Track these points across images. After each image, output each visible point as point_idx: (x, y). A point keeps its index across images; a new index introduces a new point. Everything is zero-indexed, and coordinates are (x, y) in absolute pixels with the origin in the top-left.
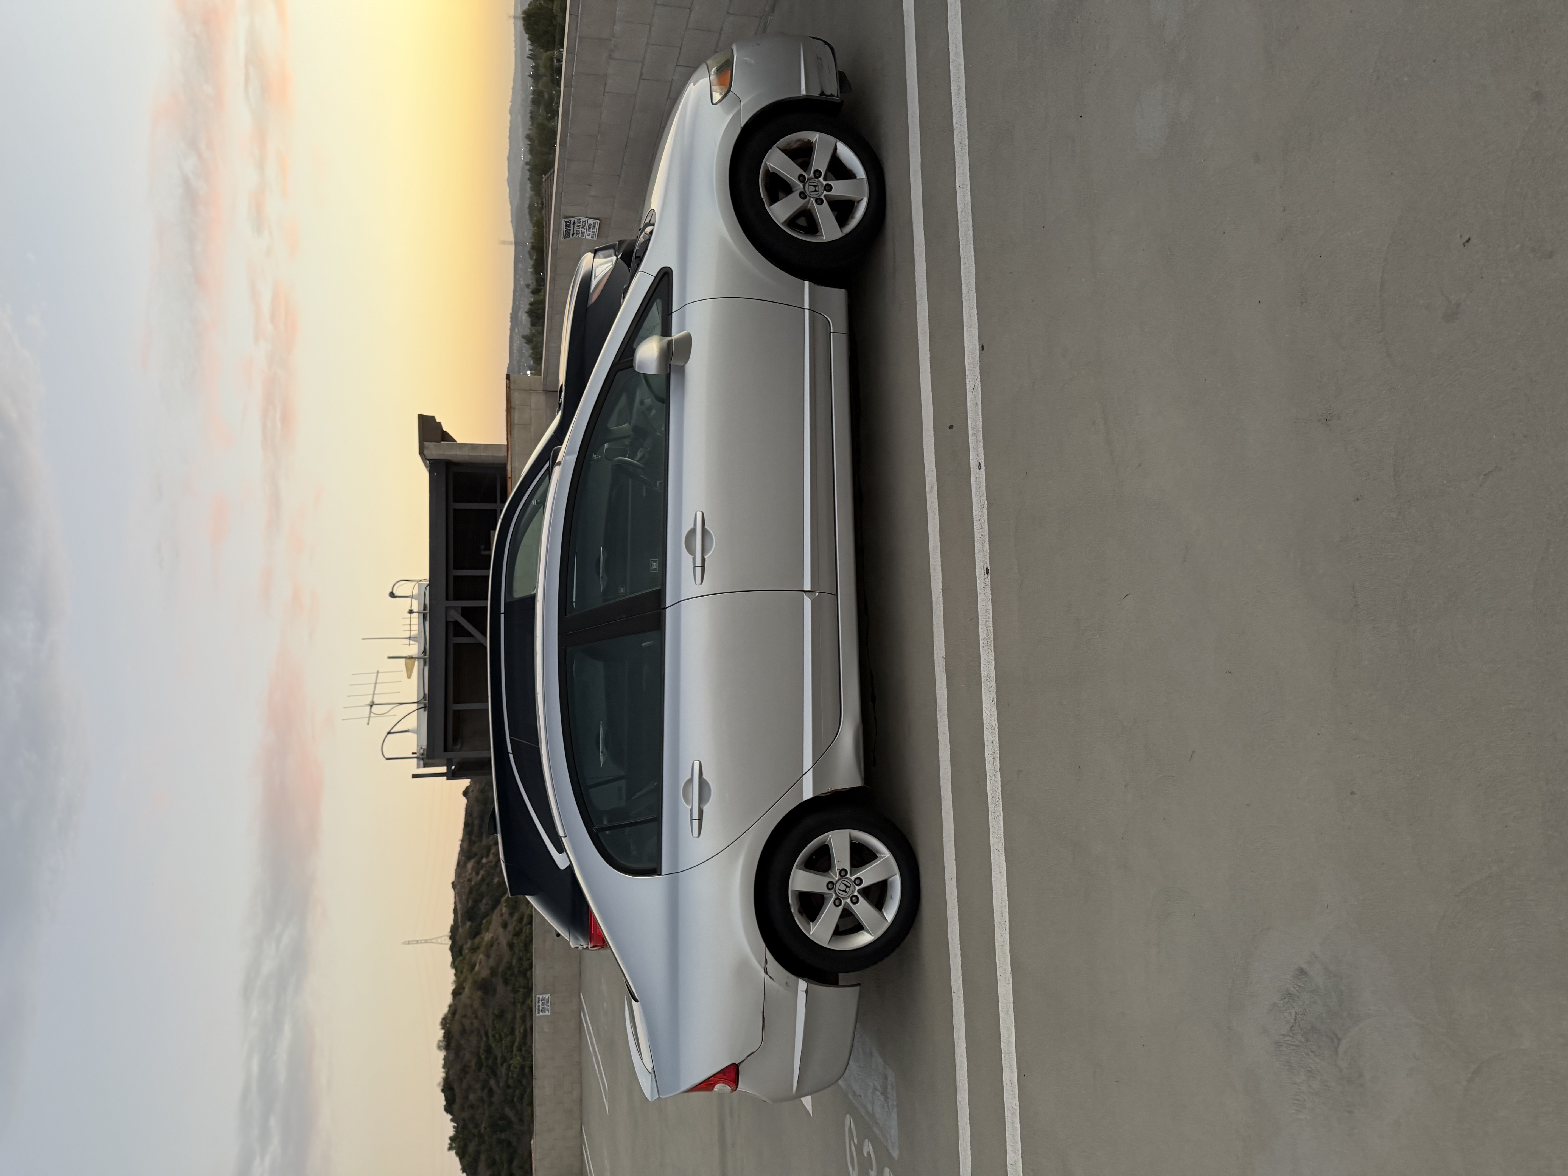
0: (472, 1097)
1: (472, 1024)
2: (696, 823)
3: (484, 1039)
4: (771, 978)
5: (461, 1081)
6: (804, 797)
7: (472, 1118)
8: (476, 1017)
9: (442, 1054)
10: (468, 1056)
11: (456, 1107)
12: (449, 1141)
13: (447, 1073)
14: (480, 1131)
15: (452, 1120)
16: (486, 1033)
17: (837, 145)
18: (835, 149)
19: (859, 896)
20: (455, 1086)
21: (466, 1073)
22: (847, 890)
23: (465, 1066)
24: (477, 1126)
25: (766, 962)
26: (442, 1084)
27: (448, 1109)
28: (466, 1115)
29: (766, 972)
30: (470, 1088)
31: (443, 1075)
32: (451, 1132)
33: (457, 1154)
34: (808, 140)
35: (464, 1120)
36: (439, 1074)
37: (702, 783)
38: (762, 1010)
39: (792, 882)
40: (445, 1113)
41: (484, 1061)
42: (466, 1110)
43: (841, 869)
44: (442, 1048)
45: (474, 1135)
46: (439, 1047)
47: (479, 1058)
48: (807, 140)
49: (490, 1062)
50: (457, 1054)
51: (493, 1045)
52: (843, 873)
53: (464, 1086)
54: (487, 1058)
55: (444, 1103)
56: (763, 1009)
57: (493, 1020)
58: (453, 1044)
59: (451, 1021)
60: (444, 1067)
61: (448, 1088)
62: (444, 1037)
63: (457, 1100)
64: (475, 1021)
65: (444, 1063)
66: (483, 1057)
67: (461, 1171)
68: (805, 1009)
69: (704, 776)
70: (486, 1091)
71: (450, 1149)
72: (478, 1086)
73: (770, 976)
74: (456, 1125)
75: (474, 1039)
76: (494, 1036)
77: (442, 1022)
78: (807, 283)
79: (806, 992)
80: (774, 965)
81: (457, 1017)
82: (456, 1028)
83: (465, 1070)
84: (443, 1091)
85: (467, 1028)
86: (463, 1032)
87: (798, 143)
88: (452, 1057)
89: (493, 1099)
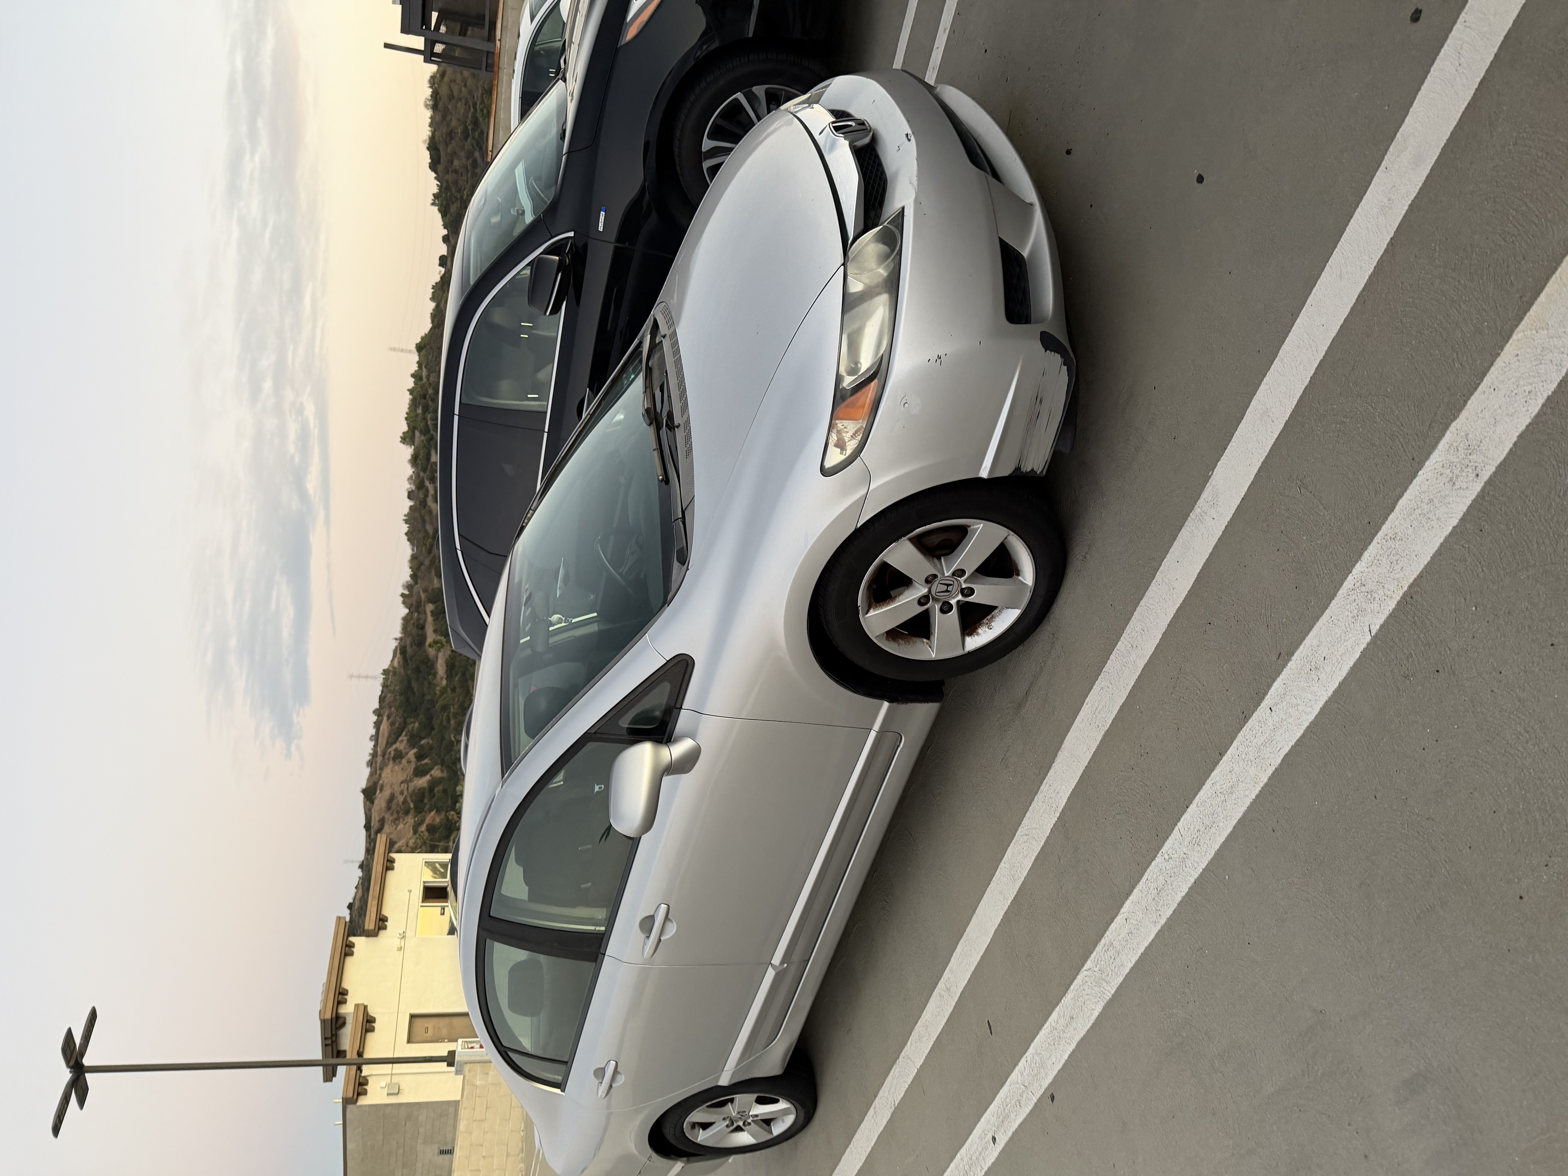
0: (456, 163)
1: (461, 91)
3: (472, 110)
5: (447, 145)
7: (456, 183)
8: (465, 86)
9: (428, 113)
10: (454, 123)
11: (440, 167)
12: (433, 198)
13: (433, 133)
14: (462, 197)
15: (436, 178)
16: (475, 104)
17: (1009, 538)
20: (441, 148)
21: (452, 139)
23: (451, 131)
24: (459, 191)
26: (428, 142)
27: (433, 166)
28: (450, 177)
30: (454, 154)
31: (430, 134)
32: (435, 190)
33: (439, 210)
35: (447, 182)
36: (425, 132)
40: (429, 170)
41: (470, 132)
42: (450, 173)
44: (429, 107)
45: (457, 199)
46: (426, 106)
47: (466, 128)
49: (476, 134)
50: (444, 117)
51: (481, 120)
53: (449, 150)
54: (474, 130)
55: (430, 161)
57: (482, 94)
58: (440, 105)
59: (440, 81)
60: (431, 125)
61: (433, 146)
62: (431, 96)
63: (442, 161)
64: (463, 89)
65: (431, 121)
66: (470, 128)
67: (443, 227)
70: (470, 161)
71: (433, 204)
72: (463, 154)
74: (439, 184)
75: (461, 107)
76: (482, 110)
77: (430, 81)
81: (446, 79)
82: (444, 91)
83: (450, 135)
84: (428, 148)
85: (455, 94)
86: (451, 97)
88: (438, 118)
89: (477, 171)
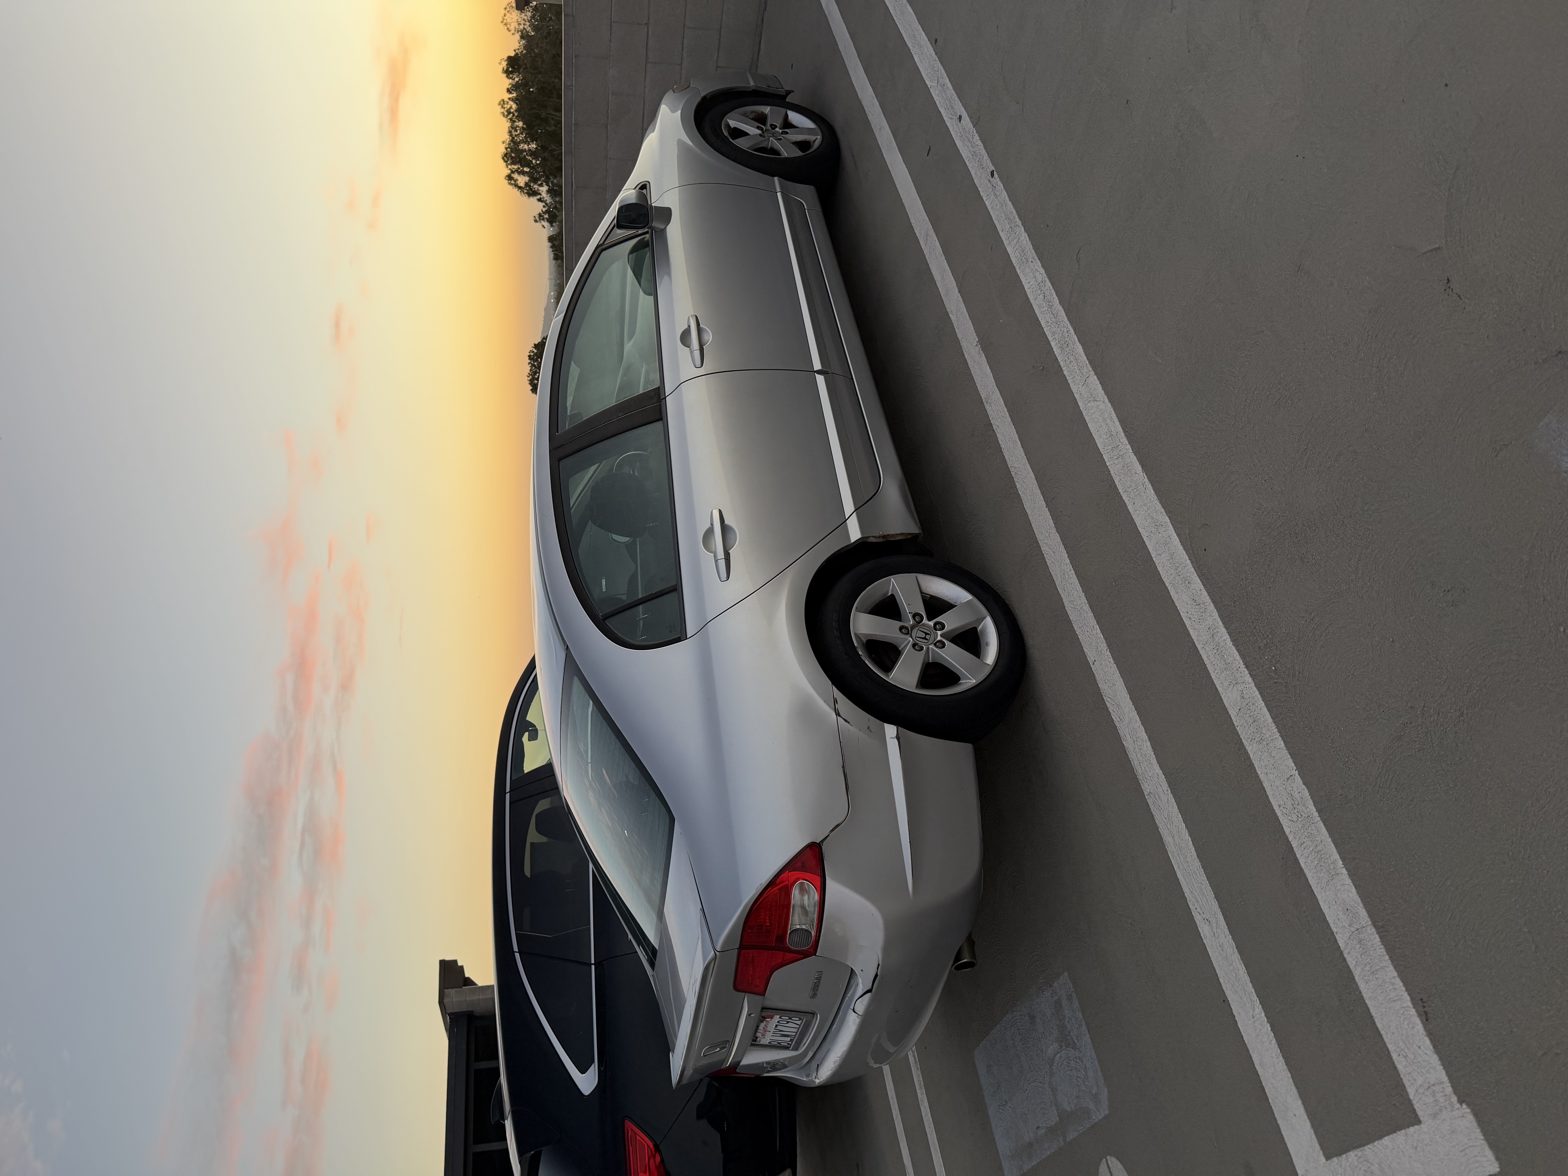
2: (722, 564)
4: (846, 721)
6: (851, 539)
17: (788, 113)
18: (787, 116)
19: (944, 640)
22: (928, 637)
25: (835, 701)
29: (838, 714)
34: (762, 112)
37: (725, 528)
38: (842, 764)
39: (854, 623)
43: (913, 613)
48: (760, 112)
52: (917, 619)
56: (842, 762)
68: (900, 760)
69: (726, 522)
73: (844, 719)
78: (776, 179)
79: (898, 738)
80: (844, 703)
87: (753, 114)
